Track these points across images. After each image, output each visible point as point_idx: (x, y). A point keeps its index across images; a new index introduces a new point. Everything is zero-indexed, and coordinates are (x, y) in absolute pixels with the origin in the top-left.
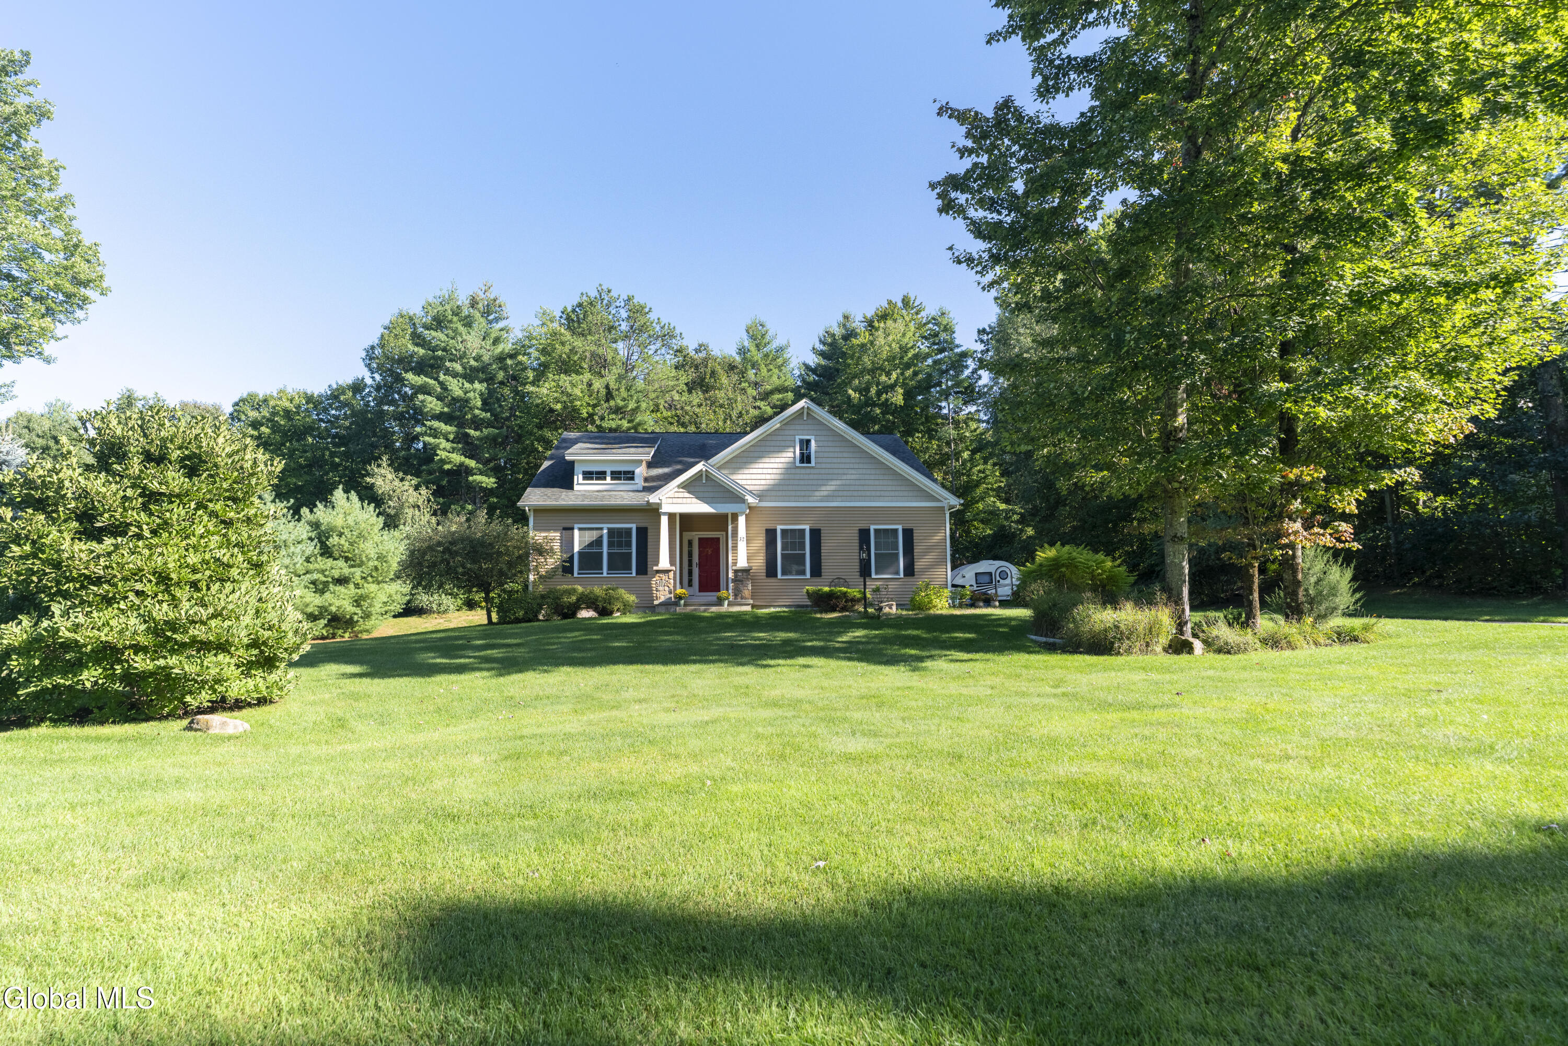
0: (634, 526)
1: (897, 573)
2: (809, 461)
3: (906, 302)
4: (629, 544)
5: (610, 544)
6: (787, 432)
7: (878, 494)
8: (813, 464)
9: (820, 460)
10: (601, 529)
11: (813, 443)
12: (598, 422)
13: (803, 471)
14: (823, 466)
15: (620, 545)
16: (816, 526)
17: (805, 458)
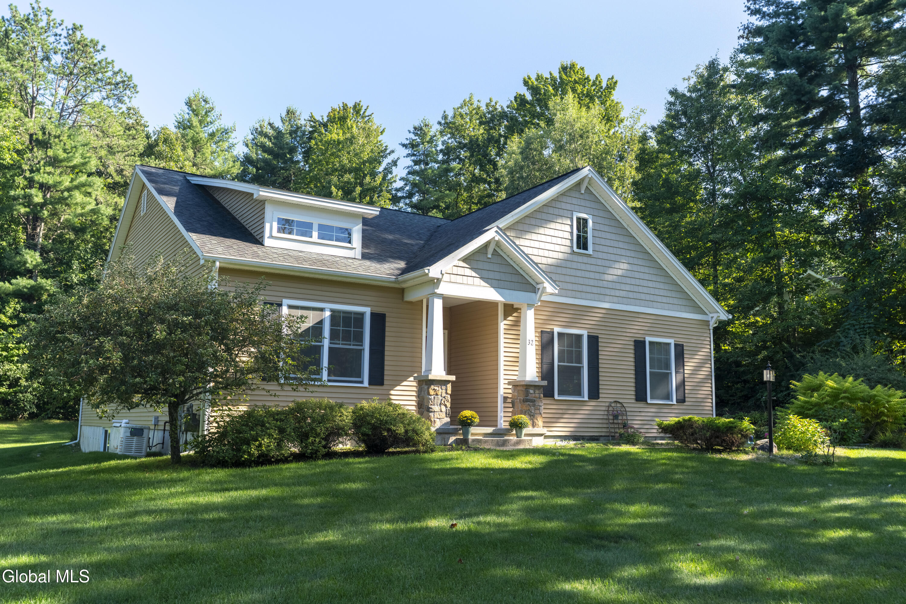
0: (367, 311)
1: (668, 397)
2: (585, 248)
3: (357, 108)
4: (359, 338)
5: (334, 335)
6: (563, 206)
7: (652, 298)
8: (590, 251)
9: (598, 248)
10: (322, 310)
11: (590, 223)
12: (28, 174)
13: (580, 259)
14: (600, 255)
15: (347, 337)
16: (595, 332)
17: (582, 243)
